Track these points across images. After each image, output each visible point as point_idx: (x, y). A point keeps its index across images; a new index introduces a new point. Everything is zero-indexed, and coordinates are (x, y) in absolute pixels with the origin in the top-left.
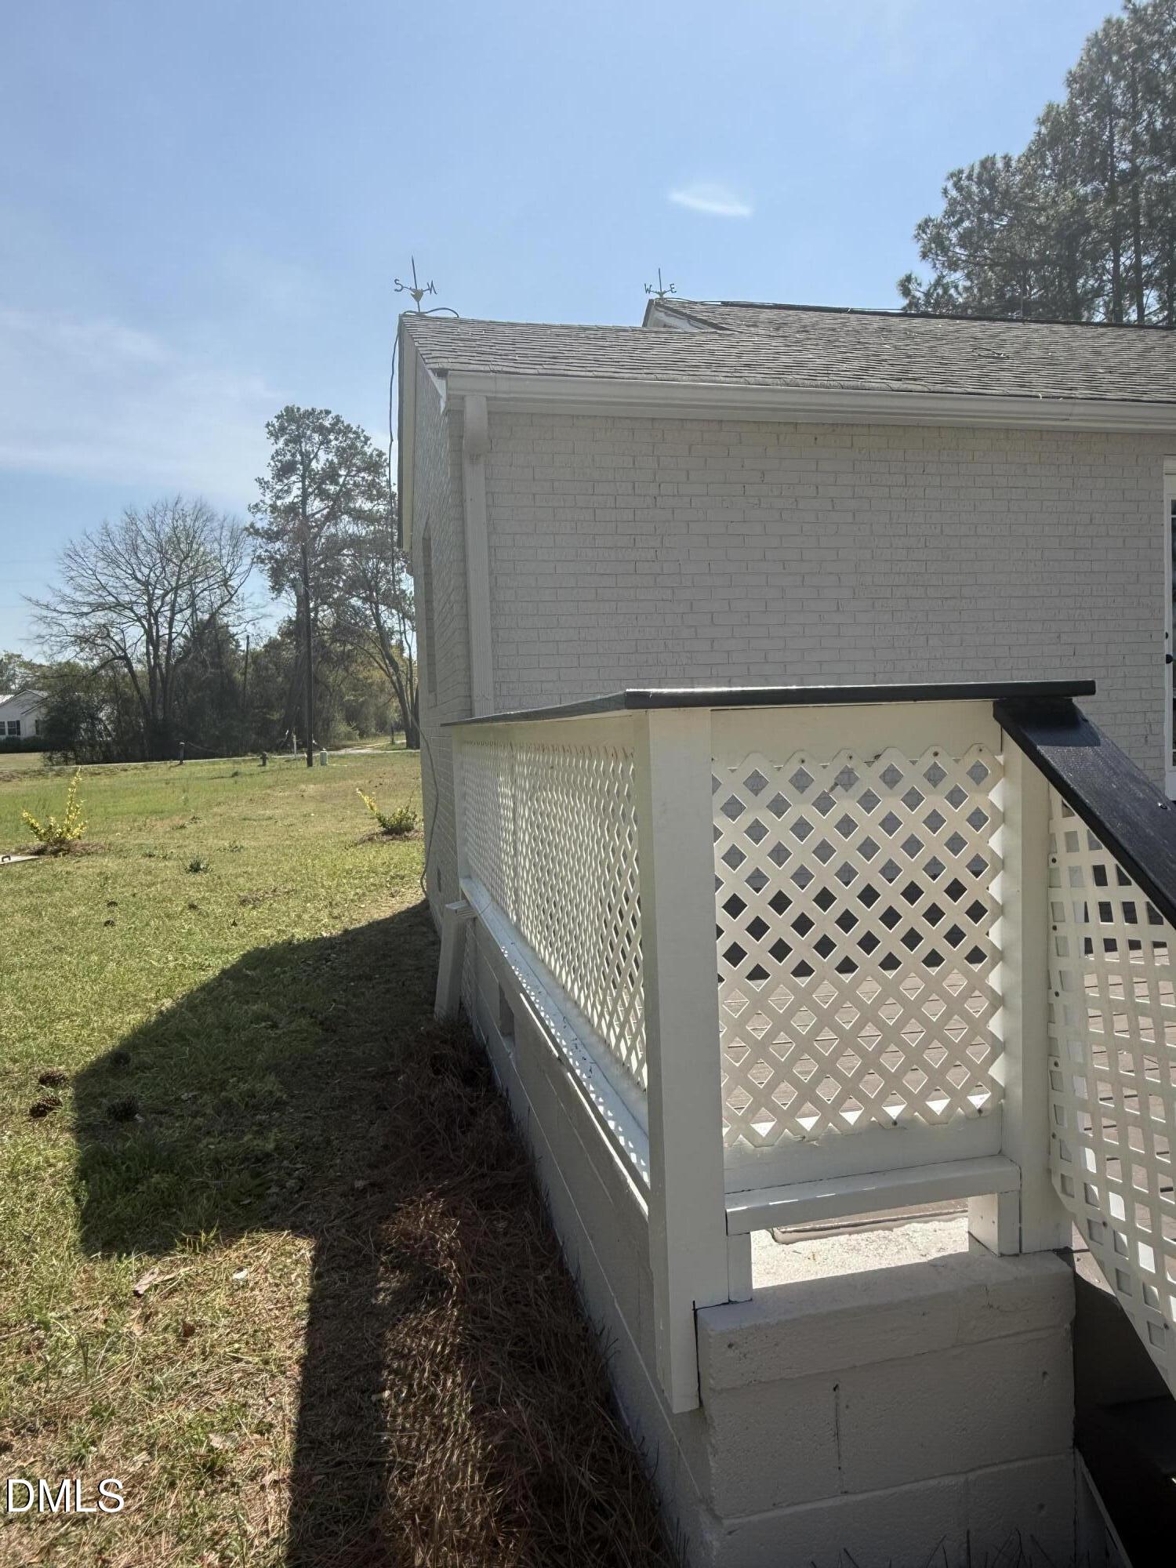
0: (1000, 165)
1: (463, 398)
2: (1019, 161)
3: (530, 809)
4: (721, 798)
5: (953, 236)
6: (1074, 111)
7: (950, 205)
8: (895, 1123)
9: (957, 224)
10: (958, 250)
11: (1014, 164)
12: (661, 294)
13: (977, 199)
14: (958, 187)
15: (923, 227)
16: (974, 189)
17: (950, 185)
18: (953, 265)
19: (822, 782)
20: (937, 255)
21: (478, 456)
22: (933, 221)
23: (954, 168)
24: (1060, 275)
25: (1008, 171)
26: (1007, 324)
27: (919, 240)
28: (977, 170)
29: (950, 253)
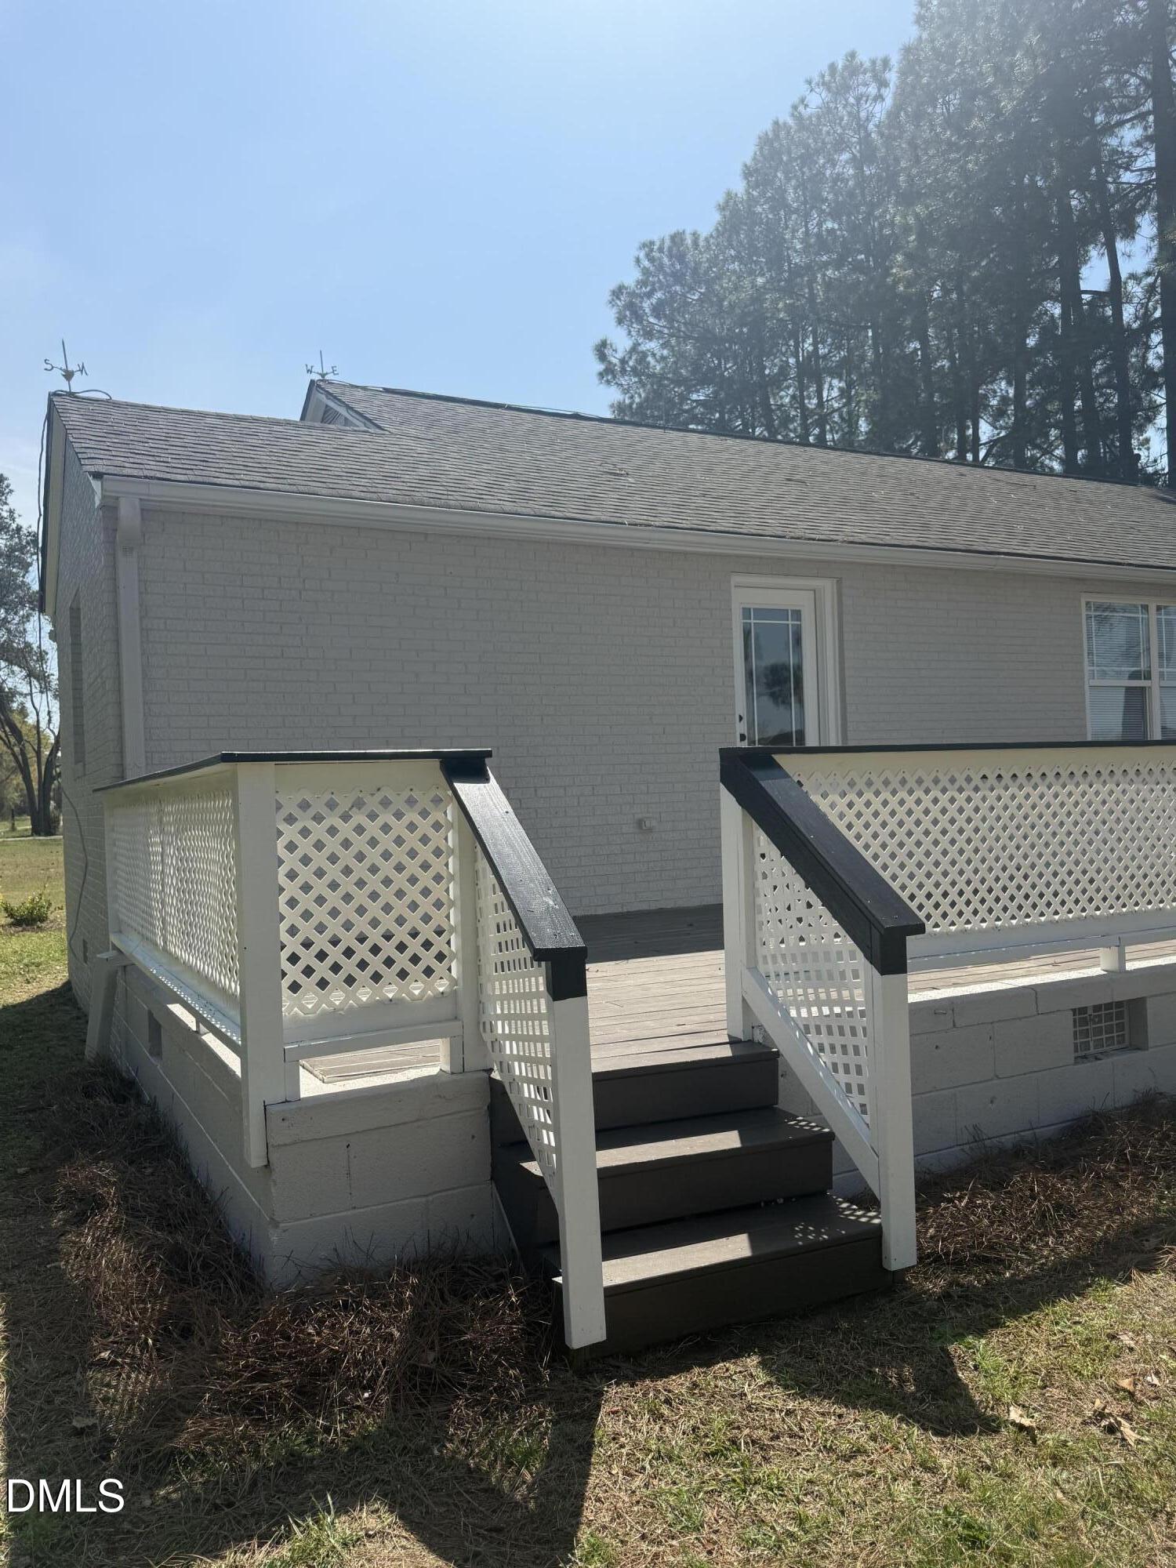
0: (689, 241)
1: (117, 498)
2: (707, 239)
3: (174, 847)
4: (284, 813)
5: (646, 305)
6: (751, 201)
7: (643, 274)
8: (391, 1000)
9: (649, 295)
10: (652, 320)
11: (702, 243)
12: (323, 375)
13: (668, 270)
14: (650, 258)
15: (617, 293)
16: (666, 260)
17: (642, 255)
18: (649, 334)
19: (344, 806)
20: (632, 323)
21: (132, 549)
22: (626, 289)
23: (646, 238)
24: (749, 354)
25: (696, 249)
27: (613, 306)
28: (667, 243)
29: (645, 323)
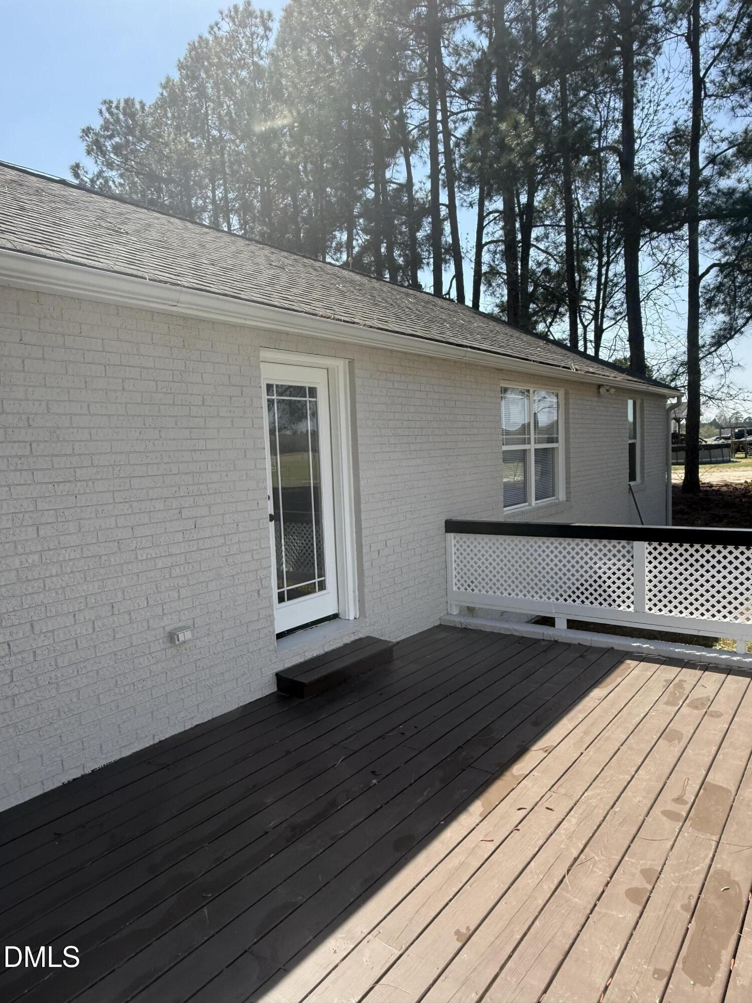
0: (138, 106)
2: (150, 107)
5: (108, 145)
6: (183, 87)
7: (105, 123)
9: (111, 137)
10: (112, 155)
11: (147, 108)
13: (123, 124)
14: (109, 110)
15: (86, 132)
16: (121, 117)
17: (104, 108)
18: (110, 165)
20: (98, 155)
22: (93, 130)
23: (107, 97)
24: (181, 192)
25: (143, 112)
26: (134, 208)
27: (83, 140)
28: (122, 105)
29: (107, 157)
